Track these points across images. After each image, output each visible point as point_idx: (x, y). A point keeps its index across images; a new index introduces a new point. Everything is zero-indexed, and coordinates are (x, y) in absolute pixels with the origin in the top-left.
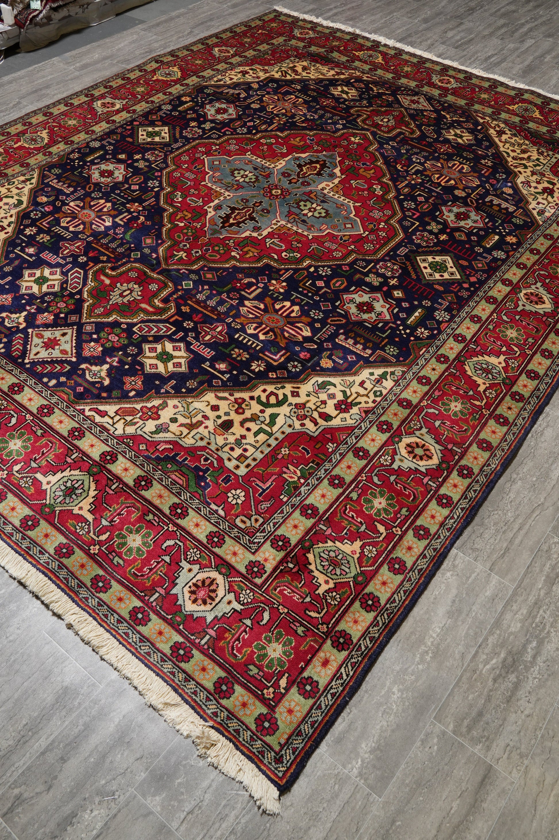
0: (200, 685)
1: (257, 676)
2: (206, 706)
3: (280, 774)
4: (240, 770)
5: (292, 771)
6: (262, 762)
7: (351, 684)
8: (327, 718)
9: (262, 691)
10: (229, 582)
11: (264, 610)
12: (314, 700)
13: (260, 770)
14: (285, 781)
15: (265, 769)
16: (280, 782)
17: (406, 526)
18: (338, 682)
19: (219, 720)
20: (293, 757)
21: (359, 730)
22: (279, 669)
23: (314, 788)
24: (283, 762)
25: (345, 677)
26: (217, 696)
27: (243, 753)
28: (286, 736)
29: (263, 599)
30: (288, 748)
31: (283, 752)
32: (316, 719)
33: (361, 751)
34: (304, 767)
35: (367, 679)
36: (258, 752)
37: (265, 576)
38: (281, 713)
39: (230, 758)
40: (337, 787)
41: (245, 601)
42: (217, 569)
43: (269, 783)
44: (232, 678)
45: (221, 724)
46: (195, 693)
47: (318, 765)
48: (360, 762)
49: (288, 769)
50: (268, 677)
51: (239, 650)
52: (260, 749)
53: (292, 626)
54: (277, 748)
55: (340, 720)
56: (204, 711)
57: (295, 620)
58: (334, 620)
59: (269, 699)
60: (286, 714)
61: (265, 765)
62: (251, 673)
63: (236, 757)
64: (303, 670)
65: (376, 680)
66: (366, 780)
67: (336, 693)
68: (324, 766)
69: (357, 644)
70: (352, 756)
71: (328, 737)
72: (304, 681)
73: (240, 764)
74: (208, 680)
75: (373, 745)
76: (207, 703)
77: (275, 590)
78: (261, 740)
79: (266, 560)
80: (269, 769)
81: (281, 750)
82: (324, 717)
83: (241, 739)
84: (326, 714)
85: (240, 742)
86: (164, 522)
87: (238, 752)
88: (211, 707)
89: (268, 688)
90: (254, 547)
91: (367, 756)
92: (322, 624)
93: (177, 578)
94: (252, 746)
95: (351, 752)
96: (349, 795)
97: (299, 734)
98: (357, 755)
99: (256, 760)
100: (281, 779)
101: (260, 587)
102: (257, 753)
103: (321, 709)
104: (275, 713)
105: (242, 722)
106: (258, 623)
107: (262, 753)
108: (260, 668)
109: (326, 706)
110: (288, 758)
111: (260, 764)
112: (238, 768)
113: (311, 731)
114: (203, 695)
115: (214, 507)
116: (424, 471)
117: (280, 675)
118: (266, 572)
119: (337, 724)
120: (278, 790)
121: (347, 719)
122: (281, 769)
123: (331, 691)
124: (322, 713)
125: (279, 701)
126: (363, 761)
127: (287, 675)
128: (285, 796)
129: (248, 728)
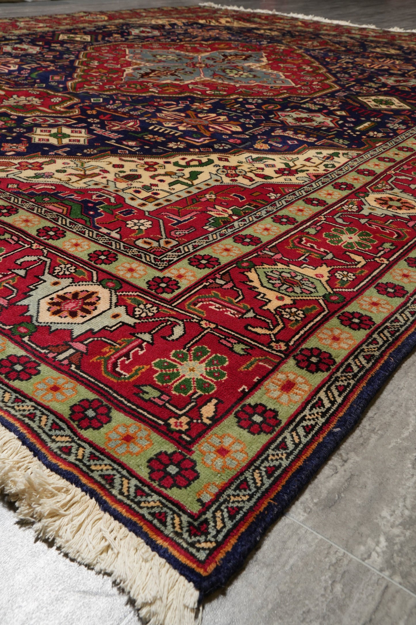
0: (43, 406)
1: (157, 401)
2: (50, 436)
3: (202, 556)
4: (109, 547)
5: (229, 548)
6: (159, 532)
7: (341, 414)
8: (300, 463)
9: (165, 421)
10: (117, 296)
11: (174, 324)
12: (270, 436)
13: (155, 547)
14: (211, 567)
15: (165, 545)
16: (201, 571)
17: (395, 256)
18: (315, 411)
19: (72, 458)
20: (229, 524)
21: (370, 487)
22: (200, 392)
23: (283, 588)
24: (207, 533)
25: (327, 404)
26: (75, 425)
27: (117, 516)
28: (215, 490)
29: (174, 313)
30: (218, 508)
31: (209, 515)
32: (277, 463)
33: (382, 523)
34: (256, 546)
35: (370, 414)
36: (153, 515)
37: (177, 292)
38: (203, 453)
39: (87, 527)
40: (338, 587)
41: (144, 315)
42: (100, 282)
43: (175, 573)
44: (109, 400)
45: (76, 466)
46: (32, 417)
47: (289, 544)
48: (383, 543)
49: (219, 545)
50: (179, 403)
51: (126, 368)
52: (157, 510)
53: (224, 342)
54: (196, 508)
55: (326, 470)
56: (43, 443)
57: (227, 336)
58: (297, 337)
59: (180, 432)
60: (213, 456)
61: (166, 538)
62: (146, 397)
63: (100, 525)
64: (245, 395)
65: (387, 417)
66: (405, 576)
67: (313, 427)
68: (303, 547)
69: (342, 364)
70: (363, 529)
71: (306, 496)
72: (249, 410)
73: (107, 535)
74: (62, 402)
75: (407, 513)
76: (52, 433)
77: (195, 305)
78: (160, 494)
79: (180, 276)
80: (176, 546)
81: (203, 512)
82: (293, 462)
83: (115, 492)
84: (298, 457)
85: (113, 497)
86: (25, 241)
87: (107, 515)
88: (58, 439)
89: (178, 417)
90: (162, 265)
91: (396, 531)
92: (277, 342)
93: (32, 290)
94: (138, 503)
95: (361, 524)
96: (372, 606)
97: (244, 485)
98: (376, 531)
99: (146, 529)
100: (202, 564)
101: (170, 302)
102: (150, 518)
103: (285, 448)
104: (191, 452)
105: (123, 466)
106: (164, 338)
107: (162, 518)
108: (163, 391)
109: (297, 445)
110: (220, 525)
111: (154, 537)
112: (104, 544)
113: (268, 483)
114: (46, 421)
115: (104, 230)
116: (408, 217)
117: (204, 401)
118: (179, 287)
119: (321, 477)
120: (197, 587)
121: (341, 470)
122: (203, 545)
123: (304, 423)
124: (288, 455)
125: (201, 435)
126: (390, 540)
127: (214, 401)
128: (215, 603)
129: (132, 474)
